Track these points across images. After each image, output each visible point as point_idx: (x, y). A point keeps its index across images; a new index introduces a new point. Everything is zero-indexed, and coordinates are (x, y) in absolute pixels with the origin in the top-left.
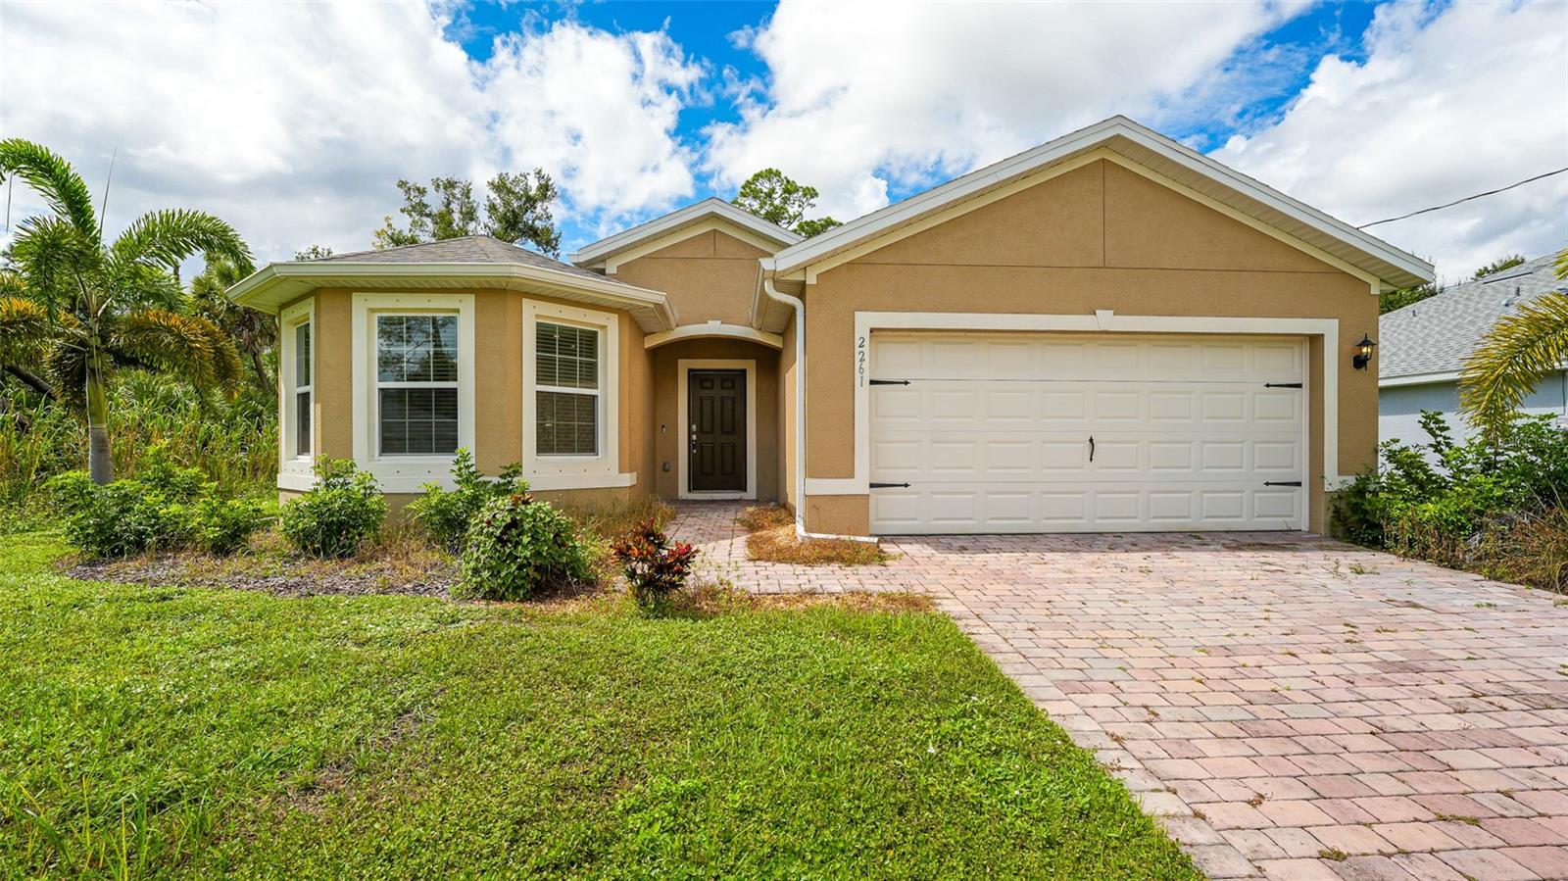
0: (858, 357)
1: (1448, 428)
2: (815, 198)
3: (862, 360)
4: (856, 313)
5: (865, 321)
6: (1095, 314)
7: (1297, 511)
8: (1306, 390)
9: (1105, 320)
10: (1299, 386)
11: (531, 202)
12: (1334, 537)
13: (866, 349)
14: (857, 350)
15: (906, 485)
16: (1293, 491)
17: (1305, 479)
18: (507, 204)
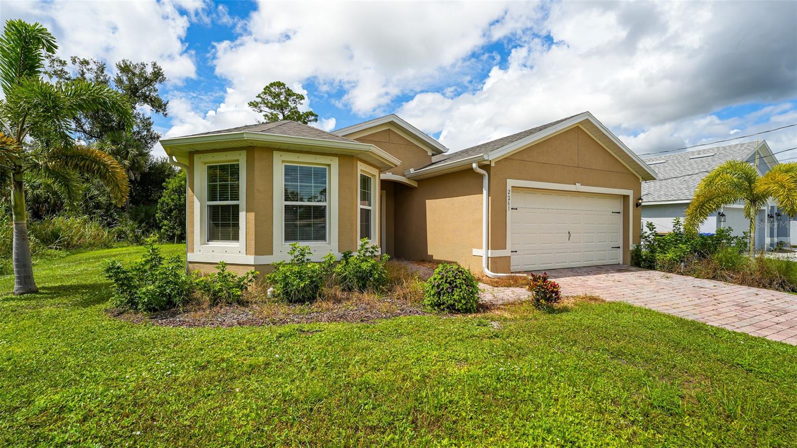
0: (508, 198)
1: (655, 228)
2: (303, 100)
3: (509, 200)
4: (507, 180)
5: (511, 183)
6: (575, 184)
7: (618, 257)
8: (622, 214)
9: (578, 187)
10: (619, 213)
11: (148, 82)
12: (632, 266)
13: (510, 195)
14: (508, 195)
15: (516, 252)
16: (617, 250)
17: (621, 245)
18: (130, 80)
